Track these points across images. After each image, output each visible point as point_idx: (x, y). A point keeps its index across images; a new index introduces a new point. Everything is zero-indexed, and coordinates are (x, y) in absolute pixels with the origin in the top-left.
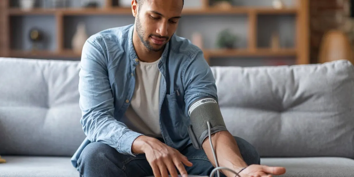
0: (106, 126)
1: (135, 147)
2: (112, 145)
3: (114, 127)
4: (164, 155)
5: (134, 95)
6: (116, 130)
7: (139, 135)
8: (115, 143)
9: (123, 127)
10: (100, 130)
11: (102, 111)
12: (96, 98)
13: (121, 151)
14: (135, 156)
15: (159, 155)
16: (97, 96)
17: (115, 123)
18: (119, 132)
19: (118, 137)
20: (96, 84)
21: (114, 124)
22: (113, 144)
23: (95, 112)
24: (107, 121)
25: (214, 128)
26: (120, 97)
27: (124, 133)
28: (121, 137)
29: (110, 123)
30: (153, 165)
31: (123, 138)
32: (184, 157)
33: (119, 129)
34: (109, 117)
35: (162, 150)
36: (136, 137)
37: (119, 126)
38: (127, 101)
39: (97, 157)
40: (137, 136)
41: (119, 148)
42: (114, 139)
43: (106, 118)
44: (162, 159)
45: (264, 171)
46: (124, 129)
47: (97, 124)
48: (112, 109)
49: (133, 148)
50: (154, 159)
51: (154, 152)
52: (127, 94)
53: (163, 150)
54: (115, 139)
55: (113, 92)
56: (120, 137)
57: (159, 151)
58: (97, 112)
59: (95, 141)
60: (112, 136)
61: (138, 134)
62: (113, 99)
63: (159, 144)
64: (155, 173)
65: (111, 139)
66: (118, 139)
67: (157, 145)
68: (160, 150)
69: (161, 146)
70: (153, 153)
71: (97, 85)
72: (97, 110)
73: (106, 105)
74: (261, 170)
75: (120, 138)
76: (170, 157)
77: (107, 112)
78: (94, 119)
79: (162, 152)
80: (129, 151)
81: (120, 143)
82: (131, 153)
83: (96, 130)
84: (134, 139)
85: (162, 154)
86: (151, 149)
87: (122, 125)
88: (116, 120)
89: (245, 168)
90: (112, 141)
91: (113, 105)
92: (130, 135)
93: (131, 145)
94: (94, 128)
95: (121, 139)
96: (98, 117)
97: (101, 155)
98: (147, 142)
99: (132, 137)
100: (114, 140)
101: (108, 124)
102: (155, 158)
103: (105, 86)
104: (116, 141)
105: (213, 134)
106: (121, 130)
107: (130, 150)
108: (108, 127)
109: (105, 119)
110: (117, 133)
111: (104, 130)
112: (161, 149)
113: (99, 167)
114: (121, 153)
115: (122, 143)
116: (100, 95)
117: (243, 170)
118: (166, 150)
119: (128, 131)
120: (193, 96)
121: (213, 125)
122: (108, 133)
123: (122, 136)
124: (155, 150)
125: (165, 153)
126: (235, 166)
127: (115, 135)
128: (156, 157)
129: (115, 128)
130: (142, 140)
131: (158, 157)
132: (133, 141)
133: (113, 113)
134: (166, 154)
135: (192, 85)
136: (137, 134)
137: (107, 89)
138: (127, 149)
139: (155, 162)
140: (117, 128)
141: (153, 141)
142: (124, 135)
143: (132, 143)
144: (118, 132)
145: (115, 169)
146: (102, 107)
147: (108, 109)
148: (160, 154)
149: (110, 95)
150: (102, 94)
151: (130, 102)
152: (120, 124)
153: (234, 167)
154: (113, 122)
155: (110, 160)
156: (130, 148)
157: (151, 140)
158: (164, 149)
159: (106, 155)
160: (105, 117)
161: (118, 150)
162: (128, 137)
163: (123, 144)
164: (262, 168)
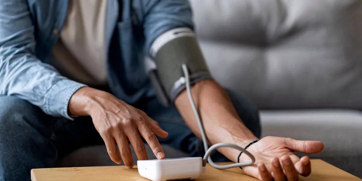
0: (25, 71)
1: (73, 106)
2: (34, 101)
3: (37, 72)
4: (125, 121)
5: (66, 22)
6: (40, 77)
7: (79, 87)
8: (39, 98)
9: (51, 74)
10: (14, 78)
11: (18, 47)
12: (7, 26)
13: (50, 111)
14: (72, 119)
15: (116, 120)
16: (8, 23)
17: (38, 66)
18: (46, 81)
19: (45, 89)
20: (6, 4)
21: (38, 68)
22: (35, 99)
23: (5, 49)
24: (26, 62)
25: (195, 75)
26: (44, 25)
27: (54, 82)
28: (51, 90)
29: (31, 66)
30: (107, 137)
31: (53, 90)
32: (154, 123)
33: (46, 76)
34: (28, 57)
35: (119, 112)
36: (75, 90)
37: (46, 71)
38: (55, 32)
39: (11, 120)
40: (77, 89)
41: (47, 106)
42: (37, 91)
43: (24, 58)
44: (120, 126)
45: (289, 147)
46: (55, 77)
47: (9, 68)
48: (32, 44)
49: (69, 107)
50: (108, 127)
51: (107, 114)
52: (55, 20)
53: (121, 111)
54: (41, 93)
55: (33, 15)
56: (48, 88)
57: (116, 114)
58: (9, 49)
59: (6, 93)
60: (36, 88)
61: (78, 85)
62: (32, 28)
63: (114, 103)
64: (110, 150)
65: (32, 92)
66: (44, 92)
67: (110, 103)
68: (117, 112)
69: (118, 106)
70: (105, 117)
71: (7, 6)
72: (8, 45)
73: (23, 38)
74: (285, 145)
75: (48, 90)
76: (133, 123)
77: (26, 49)
78: (4, 59)
79: (120, 115)
80: (64, 112)
81: (49, 99)
82: (67, 116)
83: (7, 76)
84: (72, 93)
85: (121, 119)
86: (102, 110)
87: (50, 69)
88: (39, 62)
89: (255, 142)
90: (35, 95)
91: (33, 36)
92: (65, 87)
93: (67, 103)
94: (4, 74)
95: (49, 92)
96: (11, 56)
97: (18, 117)
98: (94, 99)
99: (69, 90)
100: (39, 94)
101: (28, 69)
102: (110, 126)
103: (22, 7)
104: (41, 95)
105: (192, 85)
106: (49, 78)
107: (66, 111)
108: (28, 72)
109: (23, 60)
110: (43, 83)
111: (21, 78)
112: (119, 110)
113: (15, 137)
114: (50, 113)
115: (52, 98)
116: (13, 21)
117: (251, 144)
118: (127, 111)
119: (61, 80)
120: (160, 24)
121: (193, 69)
122: (28, 81)
123: (51, 88)
124: (109, 113)
125: (125, 117)
126: (236, 138)
127: (41, 87)
128: (110, 124)
129: (39, 74)
130: (84, 95)
131: (114, 124)
132: (70, 96)
133: (33, 50)
134: (127, 119)
135: (158, 8)
136: (76, 85)
137: (23, 11)
138: (60, 109)
139: (110, 131)
140: (42, 75)
141: (104, 97)
142: (55, 85)
143: (69, 99)
144: (44, 81)
145: (40, 139)
146: (16, 40)
147: (26, 44)
148: (118, 119)
149: (28, 21)
150: (16, 20)
151: (59, 33)
152: (46, 68)
153: (234, 139)
154: (35, 65)
155: (32, 125)
156: (66, 108)
157: (100, 94)
158: (123, 110)
159: (25, 118)
160: (22, 56)
161: (44, 110)
162: (62, 89)
163: (54, 100)
164: (285, 143)
